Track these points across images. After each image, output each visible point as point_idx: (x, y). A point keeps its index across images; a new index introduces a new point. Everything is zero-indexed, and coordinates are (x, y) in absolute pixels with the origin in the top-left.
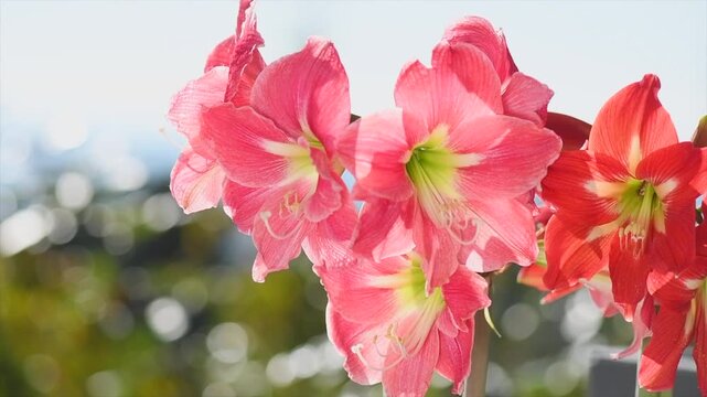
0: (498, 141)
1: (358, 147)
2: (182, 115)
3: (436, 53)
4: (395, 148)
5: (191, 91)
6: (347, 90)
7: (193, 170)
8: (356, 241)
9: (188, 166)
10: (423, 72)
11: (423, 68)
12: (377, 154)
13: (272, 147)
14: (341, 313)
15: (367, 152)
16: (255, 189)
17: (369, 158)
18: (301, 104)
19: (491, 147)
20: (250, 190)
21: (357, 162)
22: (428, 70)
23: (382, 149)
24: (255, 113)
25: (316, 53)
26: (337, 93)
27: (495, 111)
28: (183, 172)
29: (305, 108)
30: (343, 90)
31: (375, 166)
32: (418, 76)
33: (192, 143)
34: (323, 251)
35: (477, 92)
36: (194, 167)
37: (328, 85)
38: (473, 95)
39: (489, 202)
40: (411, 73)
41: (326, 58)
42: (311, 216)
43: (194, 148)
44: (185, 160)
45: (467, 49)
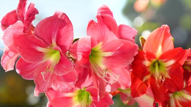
0: (119, 48)
1: (78, 50)
2: (6, 37)
3: (98, 17)
4: (88, 50)
5: (10, 29)
6: (72, 30)
7: (9, 57)
8: (76, 83)
9: (8, 55)
10: (95, 24)
11: (95, 23)
12: (84, 52)
13: (40, 49)
14: (53, 105)
15: (81, 51)
16: (32, 64)
17: (81, 54)
18: (54, 35)
19: (116, 49)
20: (30, 64)
21: (78, 55)
22: (97, 23)
23: (85, 50)
24: (36, 37)
25: (59, 17)
26: (68, 31)
27: (117, 37)
28: (6, 57)
29: (55, 36)
30: (70, 30)
31: (83, 56)
32: (94, 25)
33: (9, 47)
34: (59, 85)
35: (112, 31)
36: (10, 56)
37: (65, 28)
38: (111, 32)
39: (115, 69)
40: (91, 24)
41: (63, 18)
42: (58, 73)
43: (10, 49)
44: (7, 53)
45: (108, 16)
